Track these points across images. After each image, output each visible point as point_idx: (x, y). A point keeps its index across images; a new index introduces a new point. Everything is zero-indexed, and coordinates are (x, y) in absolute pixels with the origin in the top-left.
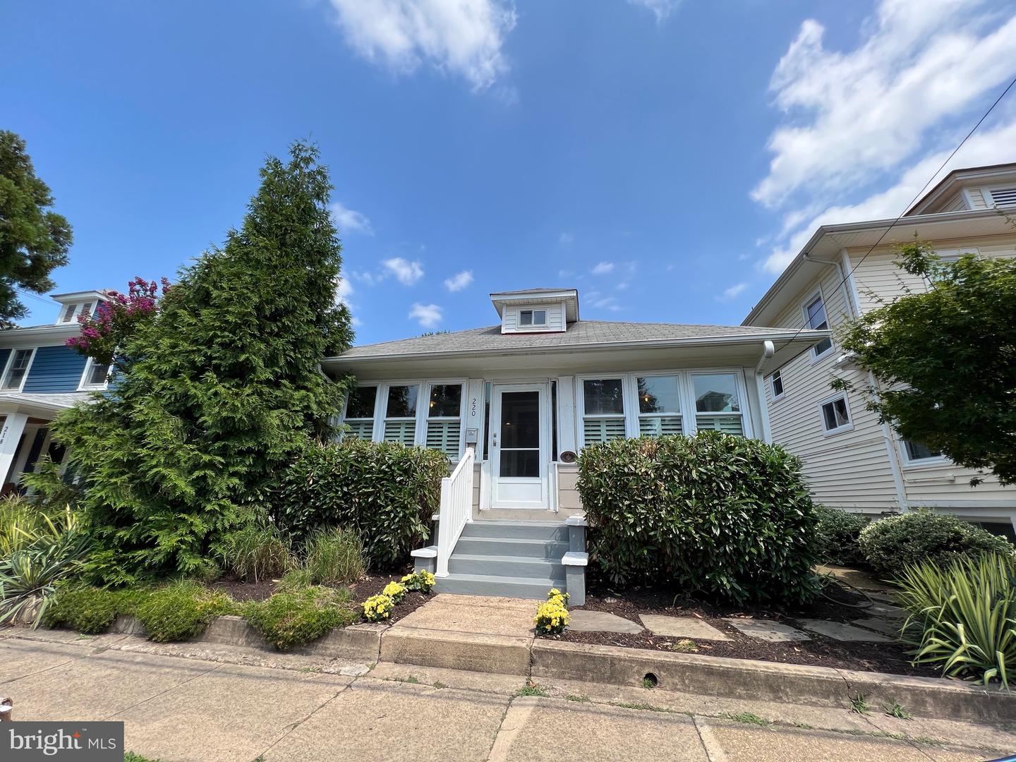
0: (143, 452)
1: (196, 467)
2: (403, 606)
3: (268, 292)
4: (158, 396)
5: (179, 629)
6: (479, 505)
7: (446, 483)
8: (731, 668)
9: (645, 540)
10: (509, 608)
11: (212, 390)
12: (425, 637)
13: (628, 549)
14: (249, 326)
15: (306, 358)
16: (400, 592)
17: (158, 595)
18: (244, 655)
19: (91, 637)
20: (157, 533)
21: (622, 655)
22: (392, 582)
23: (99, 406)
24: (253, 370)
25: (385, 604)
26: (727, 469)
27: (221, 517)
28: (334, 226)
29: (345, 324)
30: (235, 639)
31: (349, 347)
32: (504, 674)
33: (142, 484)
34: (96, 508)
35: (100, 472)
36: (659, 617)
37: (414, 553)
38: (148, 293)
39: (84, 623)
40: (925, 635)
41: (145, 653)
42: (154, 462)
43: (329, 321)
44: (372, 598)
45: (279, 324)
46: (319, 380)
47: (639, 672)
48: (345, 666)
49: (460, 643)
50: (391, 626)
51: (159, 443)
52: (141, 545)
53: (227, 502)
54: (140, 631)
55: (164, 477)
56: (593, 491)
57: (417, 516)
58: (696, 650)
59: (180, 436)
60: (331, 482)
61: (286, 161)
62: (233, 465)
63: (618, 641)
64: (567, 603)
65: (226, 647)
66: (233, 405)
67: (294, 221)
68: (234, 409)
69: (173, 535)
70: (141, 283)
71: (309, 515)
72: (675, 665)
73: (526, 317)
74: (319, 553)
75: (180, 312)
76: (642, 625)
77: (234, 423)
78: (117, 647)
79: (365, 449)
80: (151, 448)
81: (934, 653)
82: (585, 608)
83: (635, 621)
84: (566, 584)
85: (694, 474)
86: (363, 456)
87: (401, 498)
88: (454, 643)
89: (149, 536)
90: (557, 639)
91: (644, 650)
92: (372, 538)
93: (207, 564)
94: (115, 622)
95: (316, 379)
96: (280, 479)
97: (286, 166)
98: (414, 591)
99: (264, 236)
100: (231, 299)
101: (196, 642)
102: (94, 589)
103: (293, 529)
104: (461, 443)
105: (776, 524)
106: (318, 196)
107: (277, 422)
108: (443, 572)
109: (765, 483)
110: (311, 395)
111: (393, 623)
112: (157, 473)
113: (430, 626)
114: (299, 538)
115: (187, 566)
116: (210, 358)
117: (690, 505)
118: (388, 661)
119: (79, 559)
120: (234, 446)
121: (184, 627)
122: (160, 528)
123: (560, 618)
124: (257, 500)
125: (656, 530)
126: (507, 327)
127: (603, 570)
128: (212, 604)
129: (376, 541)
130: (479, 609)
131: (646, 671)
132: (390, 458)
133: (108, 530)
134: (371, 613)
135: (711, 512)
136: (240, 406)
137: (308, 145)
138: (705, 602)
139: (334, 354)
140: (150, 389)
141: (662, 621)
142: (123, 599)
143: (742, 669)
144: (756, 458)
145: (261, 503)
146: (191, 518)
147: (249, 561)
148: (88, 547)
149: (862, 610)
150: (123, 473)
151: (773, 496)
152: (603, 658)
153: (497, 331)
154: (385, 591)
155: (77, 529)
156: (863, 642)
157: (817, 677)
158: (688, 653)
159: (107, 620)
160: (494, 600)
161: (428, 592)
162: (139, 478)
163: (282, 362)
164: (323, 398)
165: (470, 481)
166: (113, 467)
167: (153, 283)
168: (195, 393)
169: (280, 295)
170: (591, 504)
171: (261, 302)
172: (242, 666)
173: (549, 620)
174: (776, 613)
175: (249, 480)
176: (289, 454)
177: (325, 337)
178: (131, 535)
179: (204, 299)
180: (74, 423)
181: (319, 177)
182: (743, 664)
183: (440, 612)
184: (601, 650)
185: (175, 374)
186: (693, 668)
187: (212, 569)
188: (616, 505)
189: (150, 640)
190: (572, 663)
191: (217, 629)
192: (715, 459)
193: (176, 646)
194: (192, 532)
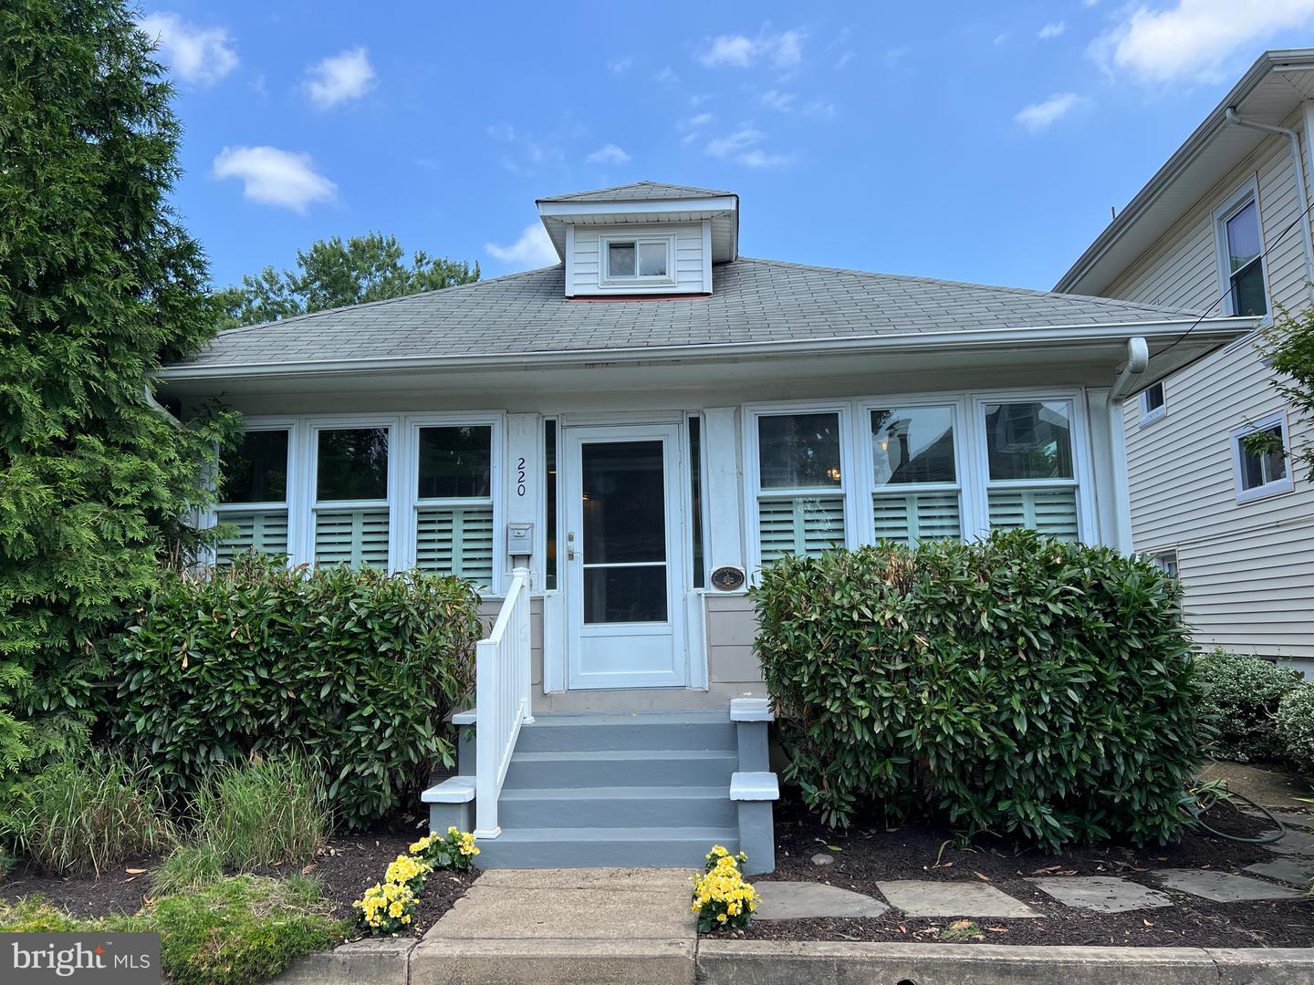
6: (542, 683)
7: (484, 650)
8: (1039, 962)
9: (889, 748)
10: (633, 888)
13: (857, 763)
16: (419, 875)
21: (857, 955)
22: (398, 857)
25: (402, 900)
26: (1046, 611)
29: (194, 281)
36: (912, 883)
37: (428, 796)
44: (372, 891)
45: (58, 301)
49: (562, 959)
50: (419, 938)
56: (789, 659)
57: (429, 721)
58: (981, 937)
63: (845, 932)
64: (746, 869)
71: (187, 733)
72: (947, 964)
73: (621, 255)
76: (884, 900)
82: (775, 877)
83: (870, 894)
84: (738, 833)
85: (985, 622)
87: (394, 687)
88: (551, 960)
90: (740, 937)
91: (893, 944)
92: (334, 770)
96: (110, 658)
98: (441, 868)
104: (498, 557)
105: (1128, 709)
108: (488, 827)
109: (1114, 634)
111: (422, 934)
117: (974, 679)
123: (744, 900)
124: (63, 707)
125: (912, 727)
126: (579, 280)
127: (806, 805)
129: (342, 775)
130: (577, 894)
131: (899, 978)
132: (360, 606)
134: (377, 918)
135: (1011, 691)
138: (993, 851)
139: (184, 359)
141: (920, 890)
143: (1056, 962)
144: (1099, 587)
145: (73, 713)
147: (77, 834)
149: (1265, 847)
151: (1125, 657)
152: (825, 962)
153: (556, 287)
154: (390, 874)
156: (1255, 902)
157: (1177, 963)
158: (968, 942)
160: (601, 875)
161: (467, 870)
163: (79, 394)
170: (784, 682)
173: (723, 906)
174: (1118, 863)
175: (42, 666)
176: (123, 603)
182: (1058, 954)
184: (820, 949)
186: (977, 967)
188: (835, 684)
190: (772, 976)
192: (1025, 590)
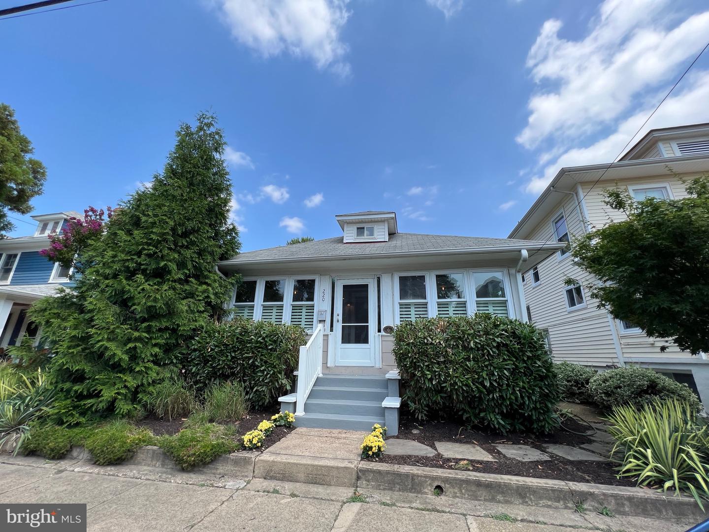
0: (92, 331)
1: (129, 340)
2: (271, 438)
3: (180, 218)
4: (103, 291)
5: (115, 456)
6: (327, 363)
7: (303, 350)
8: (493, 482)
9: (439, 390)
10: (345, 438)
11: (141, 287)
12: (285, 461)
13: (428, 395)
14: (167, 242)
15: (207, 263)
16: (270, 428)
17: (101, 431)
18: (160, 475)
19: (54, 461)
20: (101, 387)
21: (420, 473)
22: (264, 421)
23: (62, 298)
24: (169, 272)
25: (259, 437)
26: (494, 341)
27: (146, 375)
28: (227, 170)
29: (235, 238)
30: (154, 462)
31: (237, 253)
32: (339, 486)
33: (92, 353)
34: (59, 370)
35: (61, 346)
36: (448, 443)
37: (280, 399)
38: (98, 217)
39: (49, 452)
40: (626, 456)
41: (92, 473)
42: (100, 338)
43: (224, 236)
44: (250, 433)
45: (188, 239)
46: (216, 278)
47: (431, 485)
48: (229, 482)
49: (308, 465)
50: (262, 452)
51: (104, 325)
52: (90, 396)
53: (151, 365)
54: (88, 458)
55: (106, 348)
56: (403, 356)
57: (283, 373)
58: (471, 468)
59: (118, 319)
60: (224, 350)
61: (194, 126)
62: (155, 339)
63: (418, 462)
64: (385, 434)
65: (148, 468)
66: (155, 297)
67: (199, 167)
68: (155, 300)
69: (112, 389)
70: (93, 210)
71: (208, 373)
72: (455, 479)
73: (360, 230)
74: (214, 401)
75: (119, 232)
76: (436, 450)
77: (156, 309)
78: (72, 469)
79: (247, 327)
80: (98, 327)
81: (633, 469)
82: (397, 437)
83: (431, 446)
84: (384, 420)
85: (472, 344)
86: (245, 331)
87: (272, 361)
88: (305, 465)
89: (96, 390)
90: (376, 461)
91: (435, 469)
92: (252, 388)
93: (136, 409)
94: (72, 450)
95: (214, 277)
96: (188, 347)
97: (194, 129)
98: (280, 426)
99: (178, 179)
100: (155, 223)
101: (127, 465)
102: (57, 428)
103: (196, 383)
104: (315, 320)
105: (528, 379)
106: (216, 150)
107: (186, 308)
108: (300, 412)
109: (521, 350)
110: (210, 289)
111: (264, 450)
112: (102, 346)
113: (289, 452)
114: (200, 389)
115: (122, 410)
116: (140, 264)
117: (469, 365)
118: (260, 478)
119: (47, 406)
120: (156, 326)
121: (119, 455)
122: (104, 384)
123: (378, 446)
124: (172, 362)
125: (446, 383)
126: (347, 238)
127: (411, 410)
128: (139, 438)
129: (254, 390)
130: (325, 439)
131: (436, 484)
132: (264, 333)
133: (67, 385)
134: (248, 443)
135: (483, 370)
136: (160, 298)
137: (209, 115)
138: (480, 432)
139: (227, 259)
140: (98, 285)
141: (450, 446)
142: (76, 435)
143: (500, 482)
144: (514, 333)
145: (175, 365)
146: (125, 376)
147: (166, 405)
148: (53, 397)
149: (588, 437)
150: (78, 346)
151: (526, 359)
152: (407, 475)
153: (341, 240)
154: (259, 427)
155: (45, 385)
156: (586, 461)
157: (552, 487)
158: (465, 470)
159: (65, 449)
160: (335, 432)
161: (290, 427)
162: (89, 349)
163: (190, 266)
164: (219, 290)
165: (321, 348)
166: (71, 342)
167: (102, 210)
168: (129, 289)
169: (188, 220)
170: (402, 364)
171: (175, 225)
172: (158, 483)
173: (371, 448)
174: (529, 440)
175: (167, 349)
176: (194, 330)
177: (220, 247)
178: (83, 389)
179: (137, 223)
180: (45, 310)
181: (217, 137)
182: (502, 479)
183: (297, 441)
184: (406, 469)
185: (115, 276)
186: (467, 482)
187: (140, 411)
188: (419, 365)
189: (95, 463)
190: (386, 479)
191: (142, 456)
192: (487, 333)
193: (113, 468)
194: (126, 387)
